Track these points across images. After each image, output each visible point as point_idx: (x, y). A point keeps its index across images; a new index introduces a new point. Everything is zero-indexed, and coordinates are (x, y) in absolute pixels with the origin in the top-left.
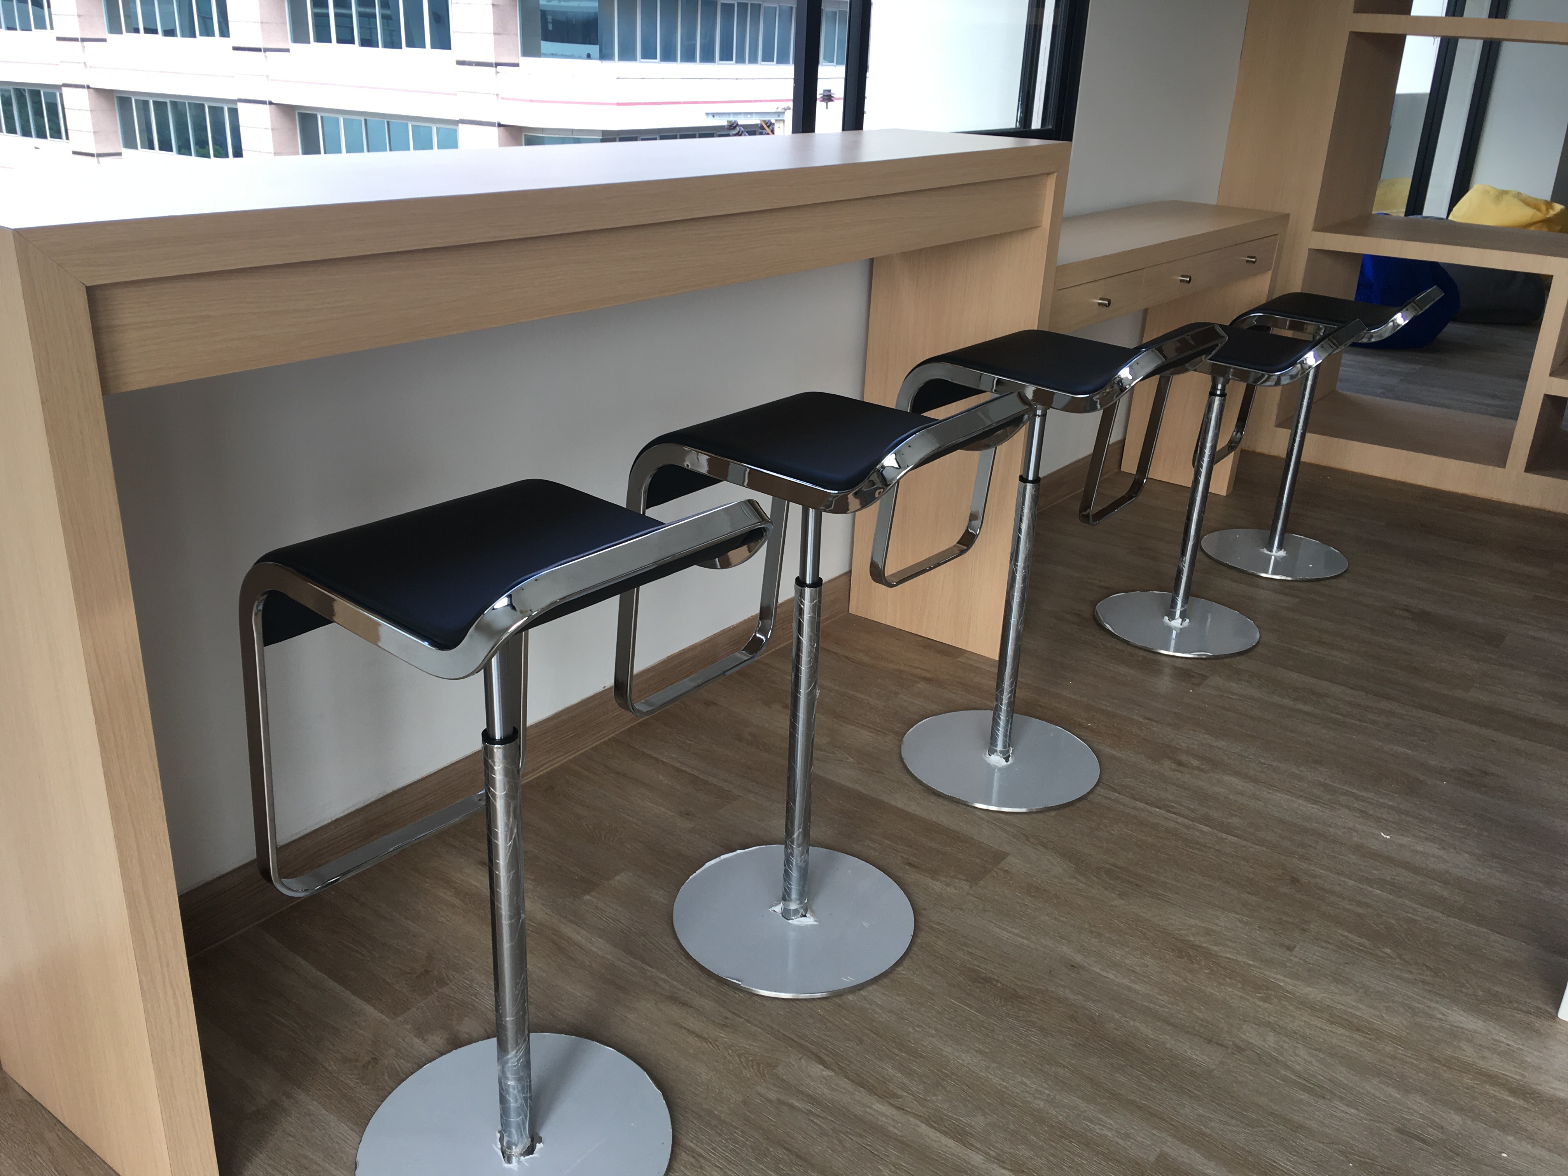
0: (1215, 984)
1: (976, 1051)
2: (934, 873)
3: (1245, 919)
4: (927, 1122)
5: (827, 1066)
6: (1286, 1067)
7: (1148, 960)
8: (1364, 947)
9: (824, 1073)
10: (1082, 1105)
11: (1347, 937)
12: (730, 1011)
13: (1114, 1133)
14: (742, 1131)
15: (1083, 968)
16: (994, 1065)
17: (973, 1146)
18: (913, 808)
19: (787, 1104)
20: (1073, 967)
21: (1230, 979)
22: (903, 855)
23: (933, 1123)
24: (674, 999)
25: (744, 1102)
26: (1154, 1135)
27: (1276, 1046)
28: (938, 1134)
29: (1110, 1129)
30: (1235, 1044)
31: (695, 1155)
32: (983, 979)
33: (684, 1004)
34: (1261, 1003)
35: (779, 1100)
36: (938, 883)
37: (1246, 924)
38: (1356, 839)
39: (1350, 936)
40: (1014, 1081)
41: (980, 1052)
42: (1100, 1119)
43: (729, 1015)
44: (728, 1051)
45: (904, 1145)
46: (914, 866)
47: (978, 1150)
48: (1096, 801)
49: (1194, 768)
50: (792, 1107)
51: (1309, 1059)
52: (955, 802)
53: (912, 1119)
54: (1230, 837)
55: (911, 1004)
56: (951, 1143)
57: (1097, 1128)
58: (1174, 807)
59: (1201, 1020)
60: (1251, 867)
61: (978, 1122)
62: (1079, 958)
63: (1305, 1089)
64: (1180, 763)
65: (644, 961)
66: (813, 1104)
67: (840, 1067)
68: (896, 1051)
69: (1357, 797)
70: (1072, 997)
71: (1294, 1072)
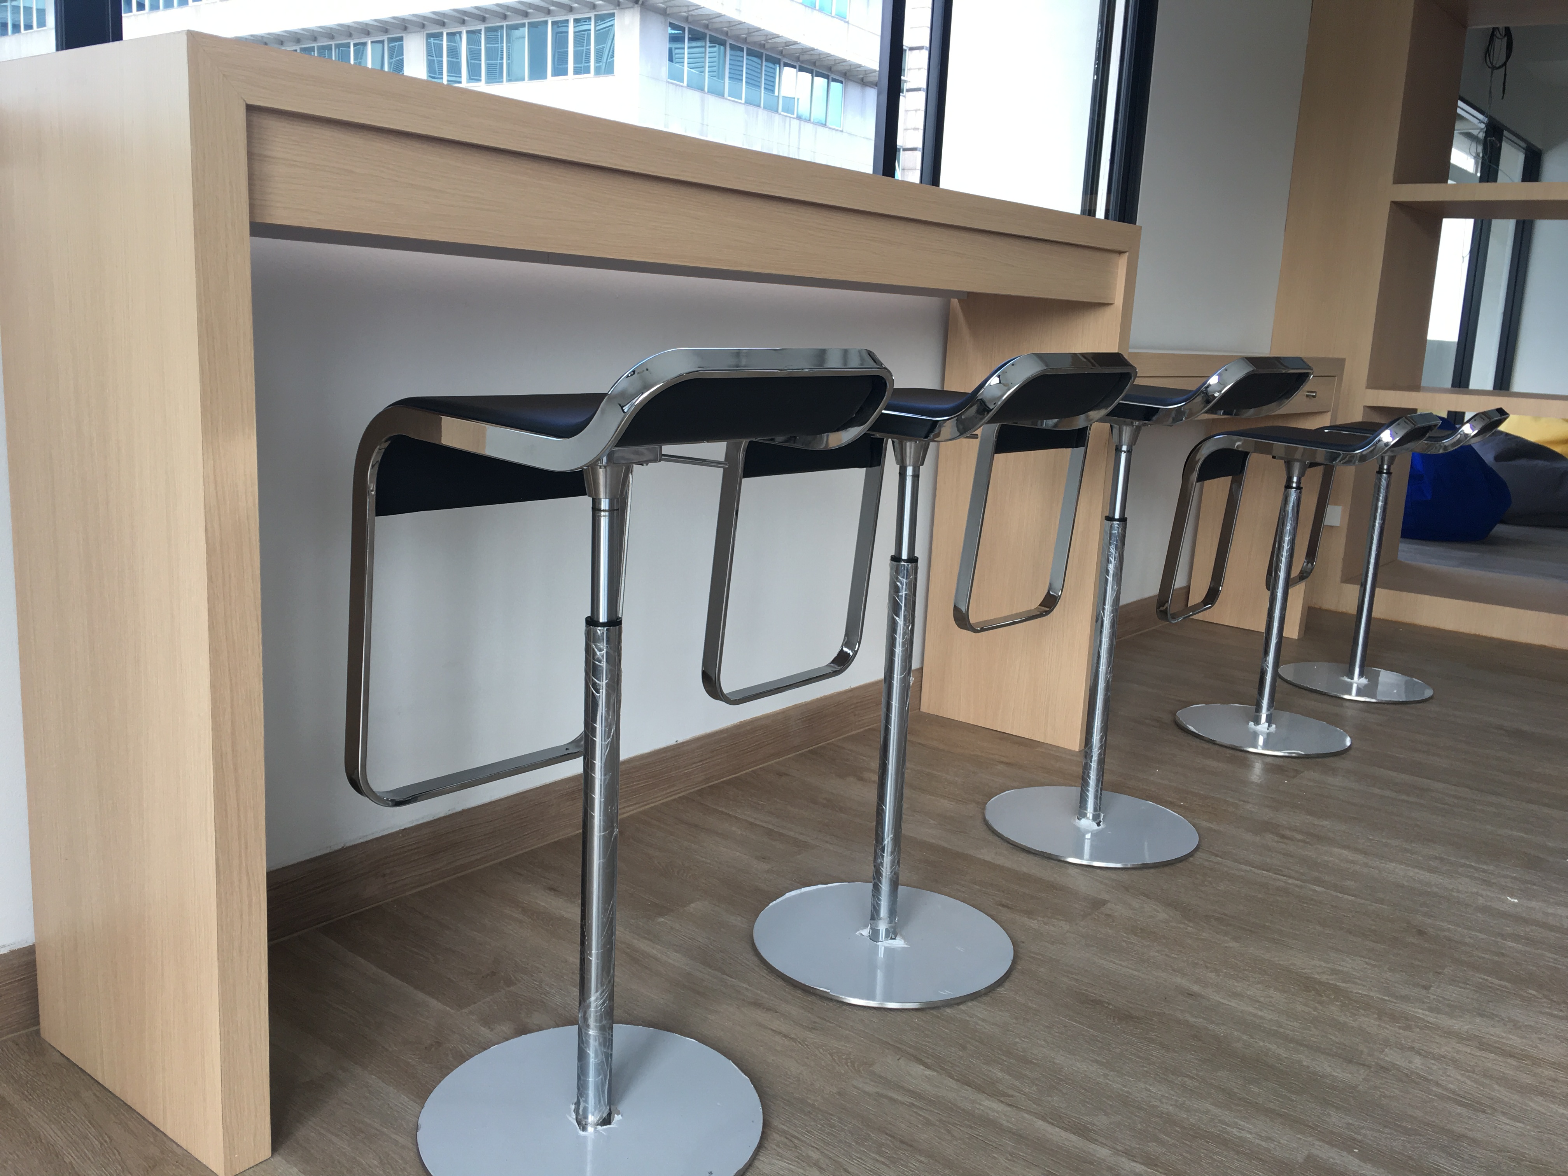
0: (1349, 1014)
1: (1092, 1061)
2: (1030, 913)
3: (1373, 962)
4: (1044, 1119)
5: (927, 1066)
6: (1438, 1084)
7: (1272, 992)
8: (1507, 988)
9: (926, 1072)
10: (1215, 1110)
11: (1487, 980)
12: (819, 1017)
13: (1254, 1135)
14: (839, 1118)
15: (1200, 996)
16: (1112, 1073)
17: (1097, 1141)
18: (1001, 861)
19: (886, 1097)
20: (1191, 995)
21: (1365, 1010)
22: (995, 898)
23: (1050, 1120)
24: (757, 1004)
25: (839, 1093)
26: (1300, 1139)
27: (1423, 1067)
28: (1057, 1130)
29: (1251, 1133)
30: (1377, 1064)
31: (788, 1136)
32: (1092, 1001)
33: (769, 1009)
34: (1401, 1031)
35: (877, 1093)
36: (1035, 921)
37: (1374, 966)
38: (1481, 901)
39: (1490, 979)
40: (1137, 1087)
41: (1096, 1061)
42: (1236, 1123)
43: (818, 1020)
44: (819, 1051)
45: (1019, 1137)
46: (1008, 907)
47: (1103, 1145)
48: (1198, 863)
49: (1299, 841)
50: (893, 1100)
51: (1463, 1079)
52: (1046, 857)
53: (1026, 1115)
54: (1346, 896)
55: (1016, 1018)
56: (1073, 1137)
57: (1235, 1131)
58: (1281, 870)
59: (1337, 1043)
60: (1373, 920)
61: (1101, 1121)
62: (1196, 988)
63: (1461, 1104)
64: (1283, 837)
65: (724, 973)
66: (916, 1098)
67: (943, 1069)
68: (1004, 1058)
69: (1476, 869)
70: (1191, 1020)
71: (1447, 1089)
